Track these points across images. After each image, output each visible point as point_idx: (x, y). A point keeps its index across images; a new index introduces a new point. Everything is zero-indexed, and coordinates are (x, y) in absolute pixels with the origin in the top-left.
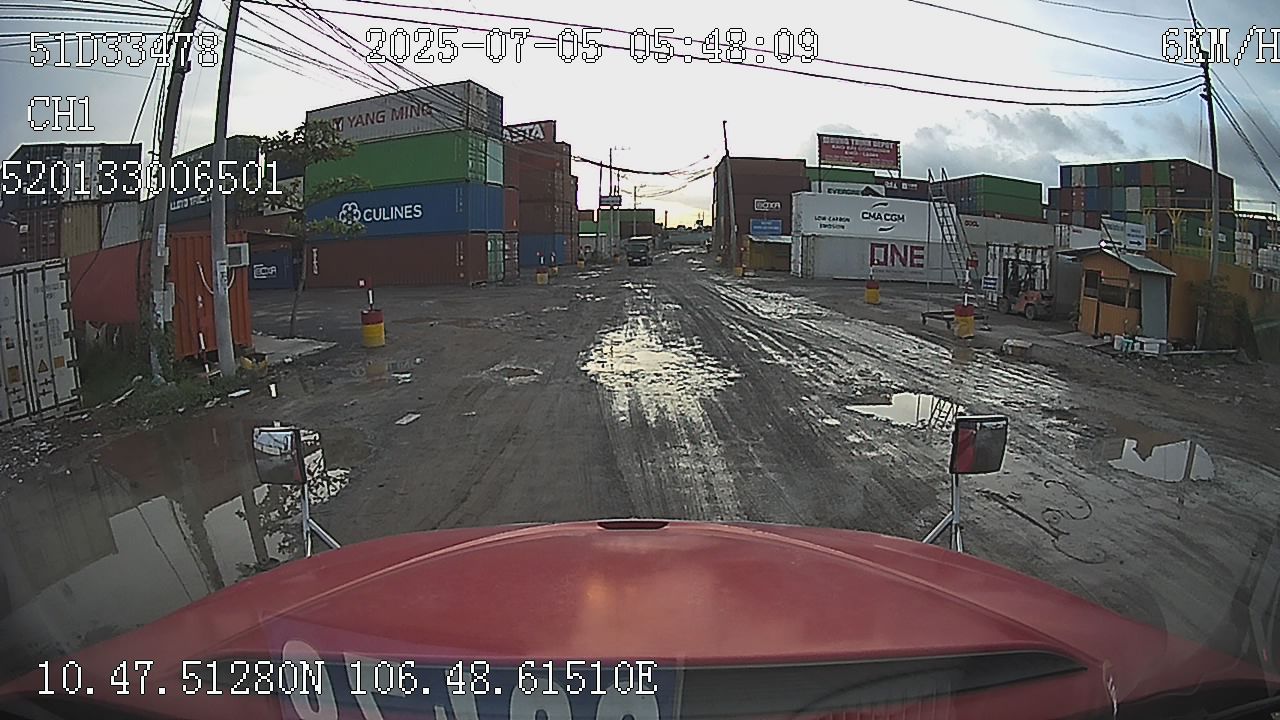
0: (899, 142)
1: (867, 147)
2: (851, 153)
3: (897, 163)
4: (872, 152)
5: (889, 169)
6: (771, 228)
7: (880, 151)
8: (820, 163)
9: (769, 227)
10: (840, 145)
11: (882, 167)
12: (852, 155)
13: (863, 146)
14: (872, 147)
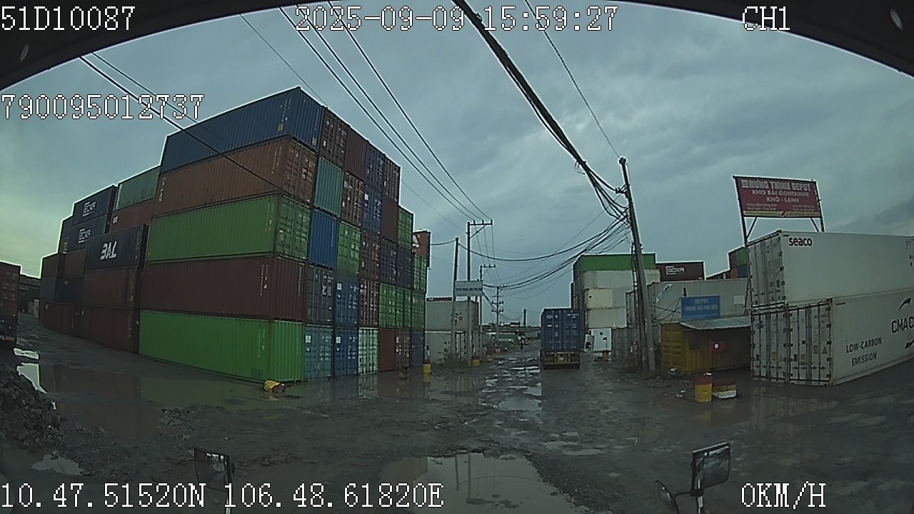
0: (815, 183)
1: (787, 191)
2: (773, 199)
3: (817, 209)
4: (794, 197)
5: (811, 217)
6: (707, 307)
7: (800, 194)
8: (743, 216)
9: (705, 307)
10: (758, 189)
11: (805, 214)
12: (773, 203)
13: (783, 190)
14: (792, 190)
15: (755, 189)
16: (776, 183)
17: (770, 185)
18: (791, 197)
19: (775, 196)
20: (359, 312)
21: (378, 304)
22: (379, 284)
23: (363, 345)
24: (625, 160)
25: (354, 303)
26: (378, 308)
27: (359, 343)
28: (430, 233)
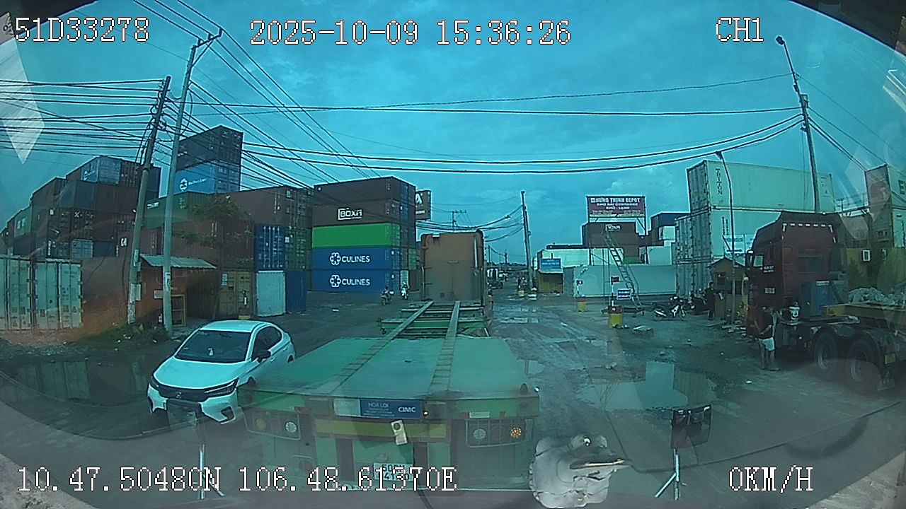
0: (644, 197)
3: (643, 212)
4: (625, 206)
5: (637, 217)
6: (554, 264)
7: (631, 204)
8: (589, 217)
10: (602, 203)
11: (633, 215)
12: (611, 209)
13: (619, 202)
14: (625, 202)
15: (599, 203)
16: (614, 199)
17: (610, 200)
18: (623, 206)
19: (612, 206)
24: (524, 192)
28: (430, 192)
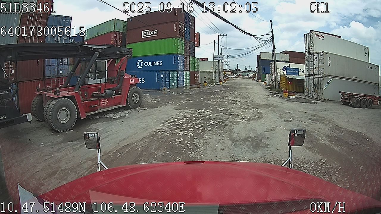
9: (294, 71)
20: (184, 66)
21: (190, 63)
22: (190, 57)
23: (185, 77)
25: (183, 63)
26: (189, 65)
27: (185, 76)
